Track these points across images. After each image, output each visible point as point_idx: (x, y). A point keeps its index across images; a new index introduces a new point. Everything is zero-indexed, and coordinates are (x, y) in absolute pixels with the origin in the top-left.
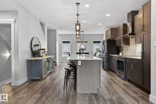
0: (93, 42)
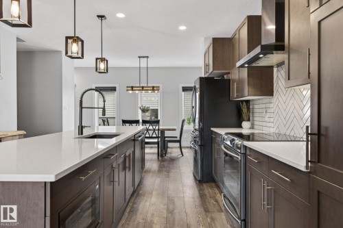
0: (181, 89)
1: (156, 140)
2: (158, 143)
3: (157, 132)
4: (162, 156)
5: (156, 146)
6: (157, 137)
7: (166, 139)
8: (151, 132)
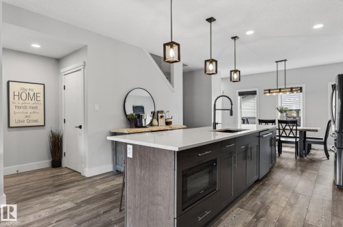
0: (330, 88)
1: (294, 140)
2: (296, 143)
3: (294, 132)
4: (301, 156)
5: (294, 145)
6: (296, 137)
7: (307, 140)
8: (288, 132)
